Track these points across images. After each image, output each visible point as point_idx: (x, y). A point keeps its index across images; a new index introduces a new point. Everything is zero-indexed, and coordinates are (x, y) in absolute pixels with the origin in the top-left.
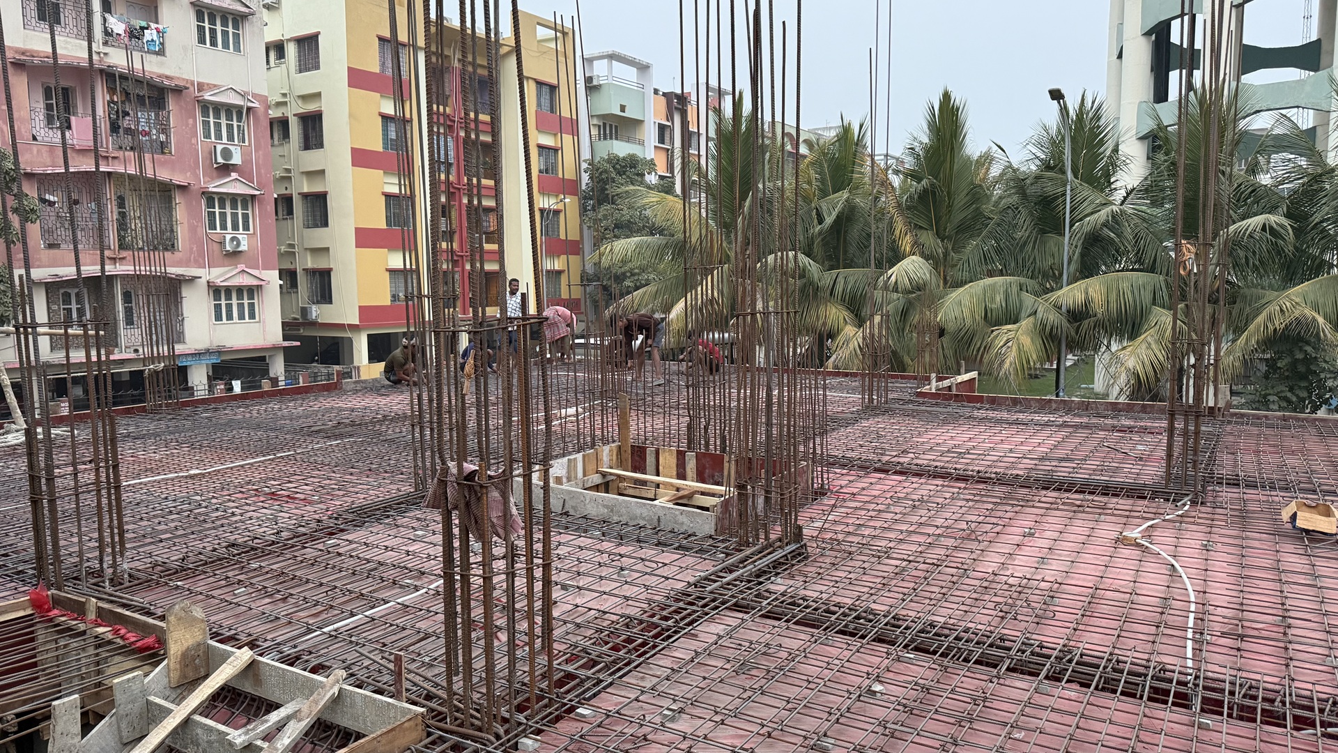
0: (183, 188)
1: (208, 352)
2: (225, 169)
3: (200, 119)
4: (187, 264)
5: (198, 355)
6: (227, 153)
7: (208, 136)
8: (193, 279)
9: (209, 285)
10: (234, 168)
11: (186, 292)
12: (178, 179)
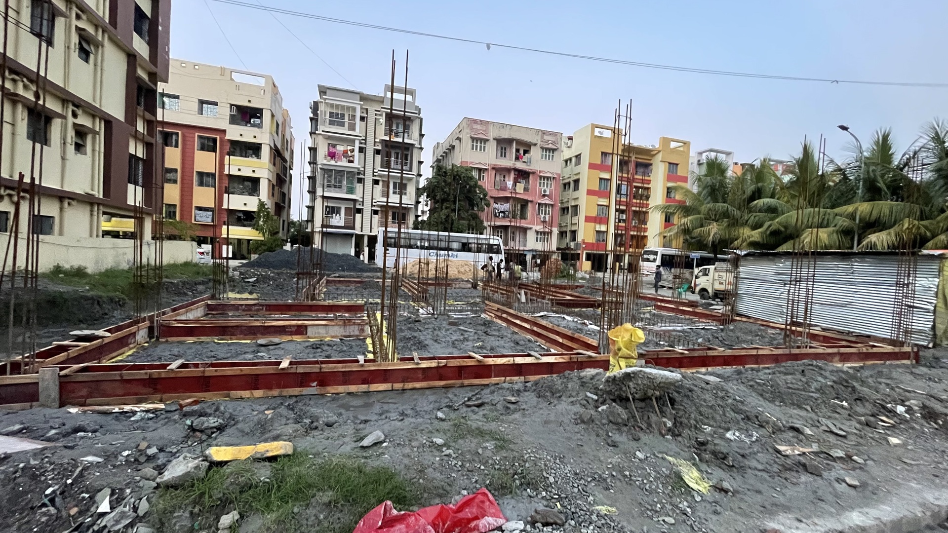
0: (531, 201)
1: (532, 251)
2: (544, 196)
3: (538, 181)
4: (529, 224)
5: (529, 251)
6: (545, 191)
7: (540, 186)
8: (531, 228)
9: (536, 231)
10: (547, 195)
11: (529, 232)
12: (530, 199)
